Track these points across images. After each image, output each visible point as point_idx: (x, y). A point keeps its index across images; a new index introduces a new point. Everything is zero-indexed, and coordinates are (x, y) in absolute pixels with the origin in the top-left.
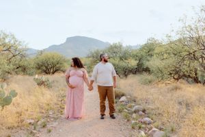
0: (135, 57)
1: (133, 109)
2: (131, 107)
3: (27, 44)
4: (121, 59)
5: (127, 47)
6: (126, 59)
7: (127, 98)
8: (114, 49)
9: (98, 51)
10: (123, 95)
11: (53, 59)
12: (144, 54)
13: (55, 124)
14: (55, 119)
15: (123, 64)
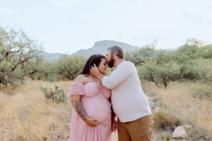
8: (147, 52)
11: (77, 62)
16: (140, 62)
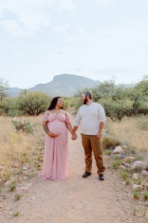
0: (130, 96)
1: (134, 166)
2: (129, 162)
3: (7, 81)
4: (114, 99)
5: (120, 85)
6: (119, 99)
7: (123, 148)
8: (106, 88)
9: (87, 89)
10: (118, 144)
12: (140, 93)
13: (27, 186)
14: (30, 177)
15: (116, 105)
16: (99, 98)
